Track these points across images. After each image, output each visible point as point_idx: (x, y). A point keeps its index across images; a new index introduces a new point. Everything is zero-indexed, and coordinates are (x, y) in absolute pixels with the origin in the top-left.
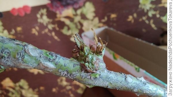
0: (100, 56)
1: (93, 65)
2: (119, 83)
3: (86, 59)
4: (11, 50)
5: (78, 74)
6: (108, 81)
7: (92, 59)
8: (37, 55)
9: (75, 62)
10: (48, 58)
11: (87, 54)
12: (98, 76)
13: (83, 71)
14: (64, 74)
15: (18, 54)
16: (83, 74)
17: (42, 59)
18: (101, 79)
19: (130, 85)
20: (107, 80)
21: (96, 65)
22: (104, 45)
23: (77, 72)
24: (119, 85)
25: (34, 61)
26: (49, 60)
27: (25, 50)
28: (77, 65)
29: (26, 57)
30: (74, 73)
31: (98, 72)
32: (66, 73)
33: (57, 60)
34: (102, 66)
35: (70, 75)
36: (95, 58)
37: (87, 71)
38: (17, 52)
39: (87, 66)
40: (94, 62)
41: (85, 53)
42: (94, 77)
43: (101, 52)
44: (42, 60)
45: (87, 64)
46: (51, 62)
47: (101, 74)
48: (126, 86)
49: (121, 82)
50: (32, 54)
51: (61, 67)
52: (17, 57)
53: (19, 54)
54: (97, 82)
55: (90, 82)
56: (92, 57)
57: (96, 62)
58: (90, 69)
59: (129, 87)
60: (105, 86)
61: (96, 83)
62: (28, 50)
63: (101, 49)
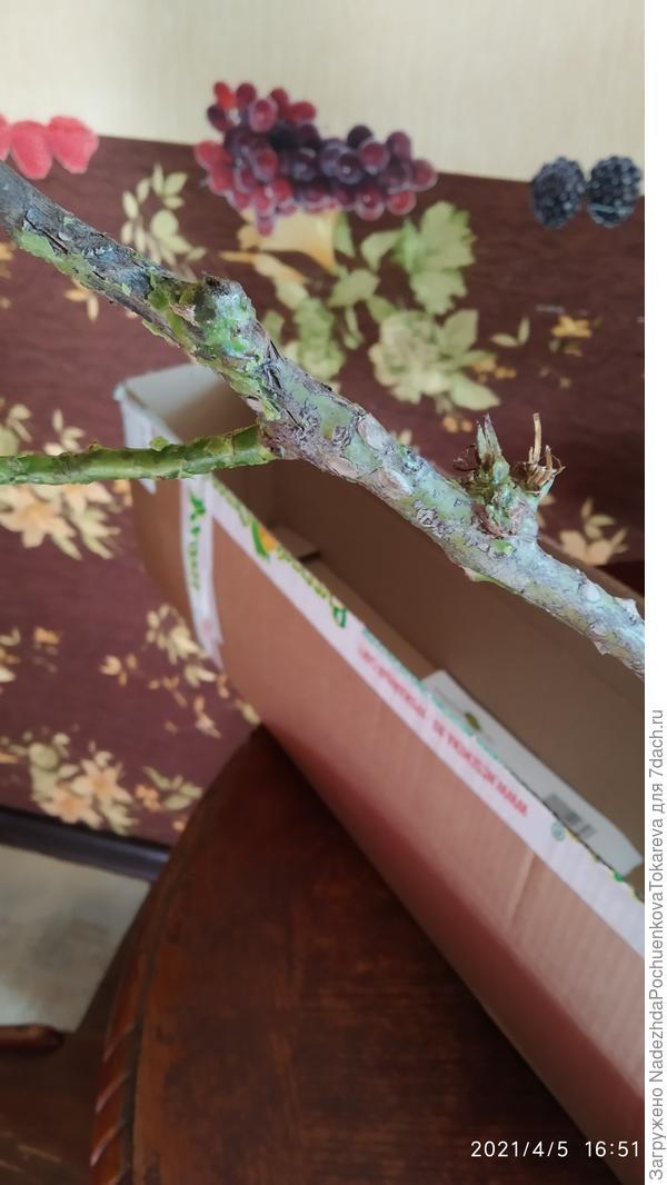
0: (533, 498)
1: (506, 515)
2: (559, 591)
3: (493, 495)
4: (323, 415)
5: (459, 530)
6: (529, 575)
7: (509, 500)
8: (381, 446)
9: (461, 494)
10: (404, 461)
11: (497, 482)
12: (508, 551)
13: (475, 526)
14: (424, 518)
15: (338, 431)
16: (474, 532)
17: (388, 462)
18: (513, 561)
19: (589, 606)
20: (529, 573)
21: (514, 520)
22: (554, 471)
23: (459, 523)
24: (557, 596)
25: (368, 460)
26: (403, 468)
27: (357, 424)
28: (465, 503)
29: (355, 445)
30: (450, 522)
31: (513, 540)
32: (430, 514)
33: (419, 474)
34: (528, 527)
35: (439, 525)
36: (517, 499)
37: (485, 528)
38: (337, 424)
39: (491, 516)
40: (512, 508)
41: (493, 479)
42: (498, 551)
43: (539, 488)
44: (386, 463)
45: (492, 508)
46: (407, 474)
47: (519, 550)
48: (577, 607)
49: (565, 591)
50: (370, 440)
51: (423, 496)
52: (334, 436)
53: (342, 431)
54: (500, 566)
55: (483, 562)
56: (510, 494)
57: (516, 510)
58: (497, 524)
59: (583, 610)
60: (517, 588)
61: (495, 570)
62: (365, 427)
63: (542, 479)
